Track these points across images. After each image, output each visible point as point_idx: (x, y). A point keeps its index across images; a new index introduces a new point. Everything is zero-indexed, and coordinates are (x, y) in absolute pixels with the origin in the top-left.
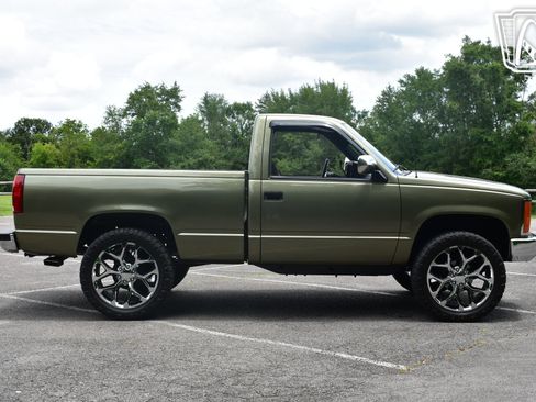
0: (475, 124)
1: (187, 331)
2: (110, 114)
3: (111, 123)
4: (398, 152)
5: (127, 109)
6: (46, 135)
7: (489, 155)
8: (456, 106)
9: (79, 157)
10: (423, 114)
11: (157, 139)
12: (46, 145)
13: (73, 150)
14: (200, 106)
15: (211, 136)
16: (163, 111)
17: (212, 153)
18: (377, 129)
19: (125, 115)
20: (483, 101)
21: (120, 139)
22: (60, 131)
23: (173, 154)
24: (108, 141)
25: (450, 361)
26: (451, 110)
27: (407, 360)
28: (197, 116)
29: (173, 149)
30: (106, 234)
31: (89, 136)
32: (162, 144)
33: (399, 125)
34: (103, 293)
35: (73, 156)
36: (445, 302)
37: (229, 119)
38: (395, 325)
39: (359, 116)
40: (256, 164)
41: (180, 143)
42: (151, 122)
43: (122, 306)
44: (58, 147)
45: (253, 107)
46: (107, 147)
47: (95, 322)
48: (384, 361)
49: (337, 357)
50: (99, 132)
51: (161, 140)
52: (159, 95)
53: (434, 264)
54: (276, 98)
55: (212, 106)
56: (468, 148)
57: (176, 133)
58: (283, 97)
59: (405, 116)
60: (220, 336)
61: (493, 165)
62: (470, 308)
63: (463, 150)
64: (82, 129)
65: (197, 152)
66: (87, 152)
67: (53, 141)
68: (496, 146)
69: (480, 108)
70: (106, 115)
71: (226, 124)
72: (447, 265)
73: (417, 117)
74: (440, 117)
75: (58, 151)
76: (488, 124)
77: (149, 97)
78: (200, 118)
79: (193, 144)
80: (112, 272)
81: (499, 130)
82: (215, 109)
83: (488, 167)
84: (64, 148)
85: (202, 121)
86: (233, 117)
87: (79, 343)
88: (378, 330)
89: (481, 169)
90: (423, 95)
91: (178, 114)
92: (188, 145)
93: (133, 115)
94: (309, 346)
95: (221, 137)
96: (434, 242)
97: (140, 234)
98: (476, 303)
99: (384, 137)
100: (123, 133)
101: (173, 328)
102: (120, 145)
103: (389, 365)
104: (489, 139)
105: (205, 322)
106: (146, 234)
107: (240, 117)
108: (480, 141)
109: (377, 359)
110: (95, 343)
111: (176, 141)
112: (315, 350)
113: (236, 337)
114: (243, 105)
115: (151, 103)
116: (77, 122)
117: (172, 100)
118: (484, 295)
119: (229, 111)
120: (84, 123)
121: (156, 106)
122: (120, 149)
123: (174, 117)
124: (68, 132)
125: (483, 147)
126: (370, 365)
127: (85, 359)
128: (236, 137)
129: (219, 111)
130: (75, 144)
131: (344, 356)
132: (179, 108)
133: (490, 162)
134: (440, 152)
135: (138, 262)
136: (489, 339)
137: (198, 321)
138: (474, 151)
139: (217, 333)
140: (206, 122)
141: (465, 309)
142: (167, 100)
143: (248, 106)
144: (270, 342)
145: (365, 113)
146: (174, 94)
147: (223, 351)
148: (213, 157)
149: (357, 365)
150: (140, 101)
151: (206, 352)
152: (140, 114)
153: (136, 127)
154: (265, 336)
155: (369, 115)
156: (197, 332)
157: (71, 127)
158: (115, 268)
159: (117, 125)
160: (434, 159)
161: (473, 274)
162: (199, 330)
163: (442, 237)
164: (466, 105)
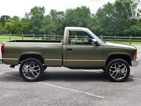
0: (123, 18)
1: (48, 85)
2: (26, 14)
3: (26, 17)
4: (102, 25)
5: (31, 13)
6: (9, 20)
7: (126, 26)
8: (118, 13)
9: (18, 26)
10: (109, 15)
11: (39, 21)
12: (9, 23)
13: (16, 24)
14: (50, 12)
15: (53, 20)
16: (40, 13)
17: (53, 25)
18: (97, 18)
19: (30, 15)
20: (125, 11)
21: (29, 21)
22: (13, 19)
23: (43, 25)
24: (25, 22)
25: (115, 95)
26: (116, 14)
27: (104, 95)
28: (49, 15)
29: (43, 24)
30: (26, 60)
31: (20, 20)
32: (40, 22)
33: (102, 18)
34: (25, 75)
35: (16, 25)
36: (114, 77)
37: (58, 16)
38: (101, 83)
39: (92, 15)
40: (65, 40)
41: (44, 22)
42: (37, 17)
43: (30, 78)
44: (12, 23)
45: (64, 13)
46: (25, 23)
47: (23, 82)
48: (98, 95)
49: (86, 94)
50: (23, 19)
51: (40, 21)
52: (39, 9)
53: (111, 67)
54: (70, 10)
55: (53, 12)
56: (121, 24)
57: (44, 20)
58: (72, 10)
59: (104, 15)
60: (56, 87)
61: (127, 28)
62: (120, 78)
63: (119, 24)
64: (19, 18)
65: (49, 25)
66: (20, 24)
67: (11, 22)
68: (128, 23)
69: (124, 13)
70: (25, 15)
71: (57, 17)
72: (115, 68)
73: (107, 15)
74: (114, 15)
75: (12, 24)
76: (126, 17)
77: (36, 10)
78: (50, 15)
79: (48, 22)
80: (28, 69)
81: (129, 19)
82: (54, 13)
83: (126, 29)
84: (14, 23)
85: (50, 16)
86: (59, 15)
87: (19, 90)
88: (97, 85)
89: (124, 30)
90: (109, 10)
91: (44, 14)
92: (47, 23)
93: (32, 15)
94: (79, 91)
95: (56, 20)
96: (112, 62)
97: (35, 59)
98: (122, 77)
99: (99, 21)
100: (29, 19)
101: (44, 84)
102: (29, 23)
103: (99, 97)
104: (126, 22)
105: (52, 82)
106: (36, 59)
107: (61, 15)
108: (124, 22)
109: (96, 95)
110: (24, 90)
111: (43, 22)
112: (80, 92)
113: (60, 87)
114: (61, 12)
115: (37, 12)
116: (17, 17)
117: (42, 11)
118: (124, 75)
119: (58, 14)
120: (19, 17)
121: (38, 12)
122: (29, 24)
123: (43, 15)
124: (15, 19)
125: (125, 24)
126: (95, 96)
127: (21, 95)
128: (59, 20)
129: (55, 13)
130: (17, 22)
131: (88, 94)
132: (44, 13)
133: (126, 28)
134: (114, 25)
135: (34, 67)
136: (125, 88)
137: (50, 82)
138: (122, 25)
139: (55, 86)
140: (52, 17)
141: (119, 79)
142: (41, 11)
143: (63, 12)
144: (69, 89)
145: (94, 14)
146: (43, 9)
147: (57, 92)
148: (54, 26)
149: (91, 97)
150: (34, 11)
151: (52, 93)
152: (34, 14)
153: (33, 18)
154: (67, 87)
155: (95, 15)
156: (50, 86)
157: (16, 18)
158: (28, 68)
159: (28, 17)
160: (112, 27)
161: (122, 70)
162: (50, 85)
163: (114, 60)
164: (120, 12)
